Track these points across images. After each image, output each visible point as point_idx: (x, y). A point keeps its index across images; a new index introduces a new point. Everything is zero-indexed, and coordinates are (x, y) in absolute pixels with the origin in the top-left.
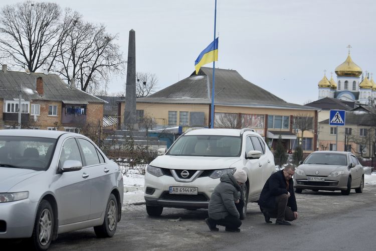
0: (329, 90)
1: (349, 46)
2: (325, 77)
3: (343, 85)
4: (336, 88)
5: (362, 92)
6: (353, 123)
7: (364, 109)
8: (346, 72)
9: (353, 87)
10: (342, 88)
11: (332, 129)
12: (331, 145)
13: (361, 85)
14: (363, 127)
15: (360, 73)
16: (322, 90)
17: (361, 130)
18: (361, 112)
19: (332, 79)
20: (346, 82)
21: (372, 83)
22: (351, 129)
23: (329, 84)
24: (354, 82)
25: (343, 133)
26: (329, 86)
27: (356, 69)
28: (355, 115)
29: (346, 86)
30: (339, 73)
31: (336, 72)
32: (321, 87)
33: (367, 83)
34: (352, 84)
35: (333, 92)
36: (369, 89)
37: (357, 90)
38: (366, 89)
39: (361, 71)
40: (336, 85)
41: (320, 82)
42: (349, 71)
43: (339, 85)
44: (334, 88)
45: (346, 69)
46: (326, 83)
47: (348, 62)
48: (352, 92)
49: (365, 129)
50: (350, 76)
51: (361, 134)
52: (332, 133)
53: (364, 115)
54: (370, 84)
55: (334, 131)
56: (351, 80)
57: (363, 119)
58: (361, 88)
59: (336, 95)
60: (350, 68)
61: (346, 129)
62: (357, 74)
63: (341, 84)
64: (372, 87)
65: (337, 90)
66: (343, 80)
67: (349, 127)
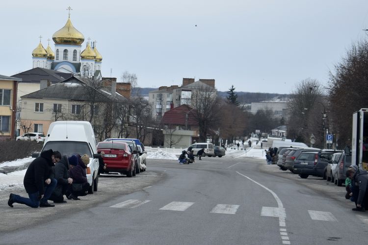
0: (45, 60)
1: (69, 8)
2: (41, 45)
3: (61, 55)
4: (53, 58)
5: (84, 63)
6: (63, 98)
7: (77, 81)
8: (65, 39)
9: (74, 58)
10: (61, 58)
11: (37, 105)
12: (36, 126)
13: (83, 55)
14: (75, 103)
15: (82, 40)
16: (36, 60)
17: (74, 106)
18: (74, 85)
19: (49, 47)
20: (66, 51)
21: (96, 53)
22: (60, 105)
23: (44, 53)
24: (75, 51)
25: (50, 110)
26: (45, 56)
27: (77, 36)
28: (66, 88)
29: (65, 56)
30: (57, 40)
31: (54, 39)
32: (35, 56)
33: (89, 53)
34: (72, 53)
35: (50, 63)
36: (92, 59)
37: (79, 60)
38: (89, 59)
39: (83, 38)
40: (54, 54)
41: (34, 50)
42: (68, 38)
43: (57, 54)
44: (51, 58)
45: (65, 35)
46: (41, 51)
47: (68, 27)
48: (72, 63)
49: (77, 106)
50: (70, 44)
51: (73, 112)
52: (37, 110)
53: (78, 87)
54: (93, 54)
55: (39, 108)
56: (71, 49)
57: (75, 93)
58: (83, 58)
59: (53, 66)
60: (70, 34)
61: (55, 105)
62: (78, 41)
63: (59, 53)
64: (95, 57)
65: (55, 61)
66: (62, 48)
67: (58, 102)
